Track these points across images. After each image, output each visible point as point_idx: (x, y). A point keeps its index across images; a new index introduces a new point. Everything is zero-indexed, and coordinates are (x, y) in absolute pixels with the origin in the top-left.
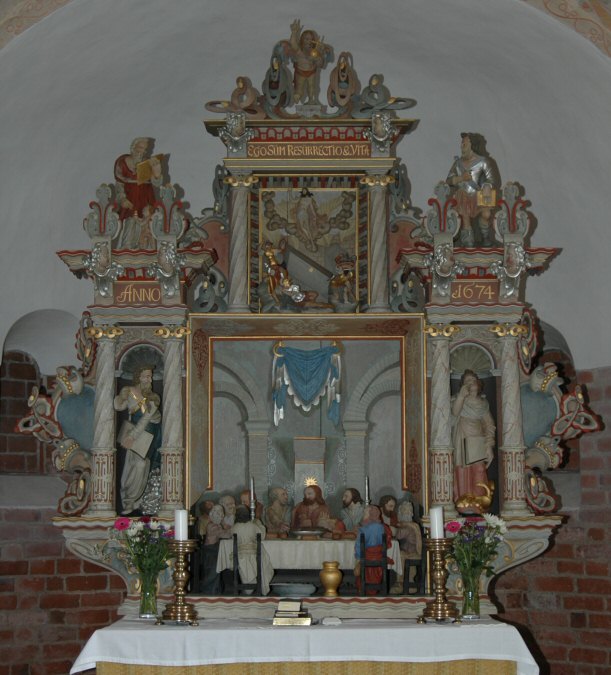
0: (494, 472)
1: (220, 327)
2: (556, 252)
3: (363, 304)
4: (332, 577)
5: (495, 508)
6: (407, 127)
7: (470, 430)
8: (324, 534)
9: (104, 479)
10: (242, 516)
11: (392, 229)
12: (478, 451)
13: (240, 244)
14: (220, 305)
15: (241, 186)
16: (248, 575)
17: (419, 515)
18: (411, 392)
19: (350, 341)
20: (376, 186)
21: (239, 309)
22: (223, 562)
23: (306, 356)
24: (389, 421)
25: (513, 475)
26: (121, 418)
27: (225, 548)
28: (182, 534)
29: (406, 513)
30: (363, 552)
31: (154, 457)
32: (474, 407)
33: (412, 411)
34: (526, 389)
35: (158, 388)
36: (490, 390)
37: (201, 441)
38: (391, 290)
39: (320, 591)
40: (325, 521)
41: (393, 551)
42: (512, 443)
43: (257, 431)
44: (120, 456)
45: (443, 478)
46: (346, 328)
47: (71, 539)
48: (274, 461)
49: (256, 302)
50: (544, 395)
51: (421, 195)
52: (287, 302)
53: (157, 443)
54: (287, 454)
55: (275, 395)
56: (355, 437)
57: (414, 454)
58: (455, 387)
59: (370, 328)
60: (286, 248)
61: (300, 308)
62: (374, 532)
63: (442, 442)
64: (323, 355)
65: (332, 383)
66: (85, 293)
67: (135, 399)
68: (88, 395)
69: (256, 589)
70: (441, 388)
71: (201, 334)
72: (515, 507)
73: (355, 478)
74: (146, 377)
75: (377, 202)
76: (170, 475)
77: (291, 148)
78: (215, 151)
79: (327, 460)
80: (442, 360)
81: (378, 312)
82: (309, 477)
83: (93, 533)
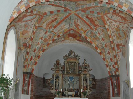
0: (87, 87)
1: (64, 75)
2: (91, 69)
3: (76, 73)
4: (73, 95)
5: (87, 90)
6: (80, 58)
7: (85, 84)
8: (73, 92)
9: (54, 87)
10: (66, 90)
11: (79, 67)
12: (85, 85)
13: (66, 68)
14: (64, 73)
15: (66, 63)
16: (66, 95)
17: (80, 90)
18: (80, 81)
19: (75, 76)
20: (77, 63)
21: (66, 73)
22: (64, 94)
23: (71, 77)
24: (78, 83)
25: (88, 87)
26: (56, 82)
27: (64, 93)
28: (61, 91)
29: (79, 90)
31: (59, 85)
32: (85, 82)
33: (80, 82)
34: (89, 80)
35: (59, 80)
36: (86, 80)
37: (62, 84)
38: (78, 72)
39: (72, 96)
40: (73, 91)
41: (78, 93)
42: (88, 85)
43: (67, 84)
44: (56, 85)
45: (82, 87)
46: (74, 75)
47: (52, 92)
48: (68, 86)
49: (67, 73)
50: (91, 81)
51: (81, 64)
52: (70, 73)
53: (59, 84)
54: (69, 85)
55: (68, 81)
56: (75, 84)
57: (80, 86)
58: (83, 80)
59: (77, 75)
60: (69, 68)
61: (71, 73)
62: (77, 92)
63: (82, 85)
64: (73, 77)
65: (73, 80)
66: (53, 72)
67: (57, 81)
68: (53, 80)
69: (67, 96)
70: (82, 80)
71: (62, 75)
72: (88, 90)
73: (75, 88)
74: (58, 79)
75: (77, 64)
76: (60, 87)
77: (70, 60)
78: (64, 60)
79: (73, 86)
80: (82, 78)
81: (77, 74)
82: (71, 88)
83: (54, 91)
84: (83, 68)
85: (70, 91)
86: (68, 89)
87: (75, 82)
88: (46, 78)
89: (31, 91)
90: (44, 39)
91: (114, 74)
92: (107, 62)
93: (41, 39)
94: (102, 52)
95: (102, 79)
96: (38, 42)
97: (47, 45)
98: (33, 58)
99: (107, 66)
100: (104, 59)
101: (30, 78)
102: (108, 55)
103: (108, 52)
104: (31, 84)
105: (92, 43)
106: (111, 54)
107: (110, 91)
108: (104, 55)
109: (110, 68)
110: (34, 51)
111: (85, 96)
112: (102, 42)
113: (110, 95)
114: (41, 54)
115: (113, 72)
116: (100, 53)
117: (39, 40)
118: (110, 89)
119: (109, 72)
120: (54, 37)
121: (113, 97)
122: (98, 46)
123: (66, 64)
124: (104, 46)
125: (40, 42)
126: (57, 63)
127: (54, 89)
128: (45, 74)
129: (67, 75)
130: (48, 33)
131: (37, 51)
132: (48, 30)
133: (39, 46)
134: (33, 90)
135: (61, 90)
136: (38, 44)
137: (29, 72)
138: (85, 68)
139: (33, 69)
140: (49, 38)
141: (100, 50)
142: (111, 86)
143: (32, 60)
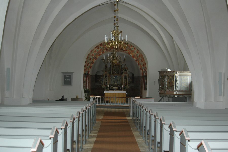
1: (111, 75)
3: (119, 74)
8: (117, 87)
9: (104, 83)
10: (112, 86)
11: (121, 69)
12: (125, 82)
13: (112, 69)
14: (111, 73)
16: (112, 89)
20: (120, 66)
24: (120, 80)
25: (127, 84)
26: (105, 80)
27: (111, 87)
29: (121, 86)
30: (118, 88)
31: (107, 82)
32: (125, 80)
34: (128, 79)
35: (107, 78)
36: (126, 79)
37: (109, 81)
38: (121, 73)
39: (116, 90)
41: (120, 88)
42: (127, 82)
44: (105, 82)
45: (123, 84)
49: (113, 73)
53: (107, 81)
54: (114, 82)
55: (114, 79)
56: (118, 81)
57: (122, 82)
58: (124, 78)
60: (115, 70)
61: (115, 73)
62: (119, 87)
64: (117, 76)
65: (117, 78)
67: (106, 79)
68: (103, 78)
69: (112, 90)
70: (123, 79)
71: (109, 75)
72: (127, 86)
73: (118, 84)
74: (106, 78)
76: (108, 83)
79: (117, 82)
80: (123, 77)
82: (116, 83)
83: (103, 86)
84: (124, 70)
85: (115, 86)
86: (113, 85)
87: (118, 80)
88: (98, 75)
89: (88, 86)
90: (97, 52)
91: (145, 75)
92: (141, 66)
93: (95, 52)
94: (137, 60)
95: (138, 77)
96: (92, 54)
97: (99, 55)
98: (89, 64)
99: (141, 69)
100: (139, 64)
101: (87, 77)
102: (141, 62)
103: (142, 60)
104: (88, 81)
105: (130, 54)
106: (143, 62)
107: (142, 86)
108: (138, 62)
109: (143, 71)
110: (90, 60)
111: (125, 90)
112: (137, 54)
113: (142, 89)
114: (95, 61)
115: (145, 74)
116: (136, 60)
117: (94, 52)
118: (142, 85)
119: (142, 73)
120: (104, 50)
121: (144, 91)
122: (135, 56)
123: (112, 67)
124: (138, 56)
125: (94, 54)
126: (106, 67)
127: (104, 85)
128: (97, 72)
129: (113, 75)
130: (100, 49)
131: (92, 59)
132: (99, 47)
133: (93, 56)
134: (89, 85)
135: (109, 86)
136: (93, 55)
137: (87, 73)
138: (126, 70)
139: (89, 71)
140: (100, 51)
141: (136, 58)
142: (143, 83)
143: (89, 66)
